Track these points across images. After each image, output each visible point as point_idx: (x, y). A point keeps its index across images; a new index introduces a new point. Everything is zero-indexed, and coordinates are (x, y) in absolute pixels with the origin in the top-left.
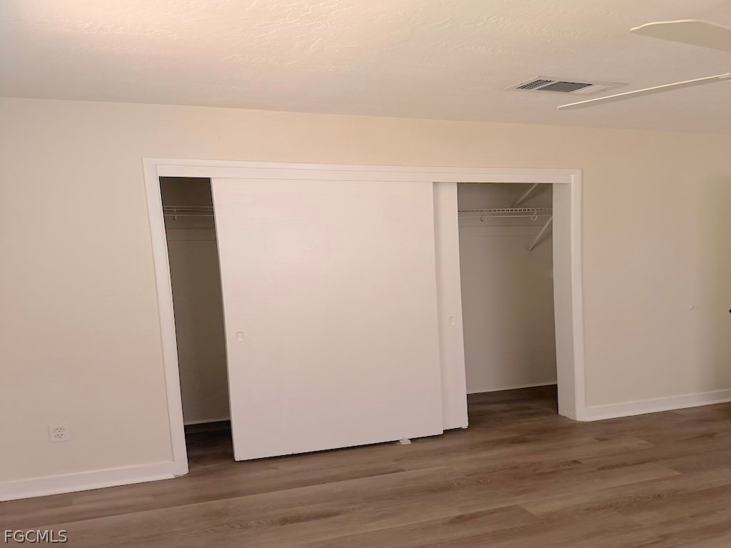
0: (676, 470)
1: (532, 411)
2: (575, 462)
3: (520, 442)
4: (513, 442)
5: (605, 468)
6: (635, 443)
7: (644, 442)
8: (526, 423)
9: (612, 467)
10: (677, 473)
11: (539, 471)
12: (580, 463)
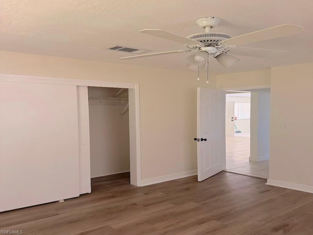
0: (173, 204)
1: (120, 183)
2: (135, 204)
3: (113, 197)
4: (110, 197)
5: (146, 206)
6: (159, 194)
7: (162, 193)
8: (117, 189)
9: (149, 205)
10: (173, 205)
11: (119, 210)
12: (137, 205)
